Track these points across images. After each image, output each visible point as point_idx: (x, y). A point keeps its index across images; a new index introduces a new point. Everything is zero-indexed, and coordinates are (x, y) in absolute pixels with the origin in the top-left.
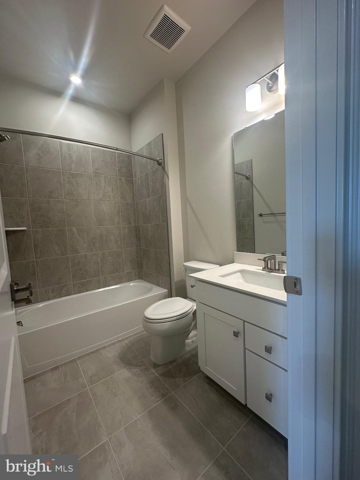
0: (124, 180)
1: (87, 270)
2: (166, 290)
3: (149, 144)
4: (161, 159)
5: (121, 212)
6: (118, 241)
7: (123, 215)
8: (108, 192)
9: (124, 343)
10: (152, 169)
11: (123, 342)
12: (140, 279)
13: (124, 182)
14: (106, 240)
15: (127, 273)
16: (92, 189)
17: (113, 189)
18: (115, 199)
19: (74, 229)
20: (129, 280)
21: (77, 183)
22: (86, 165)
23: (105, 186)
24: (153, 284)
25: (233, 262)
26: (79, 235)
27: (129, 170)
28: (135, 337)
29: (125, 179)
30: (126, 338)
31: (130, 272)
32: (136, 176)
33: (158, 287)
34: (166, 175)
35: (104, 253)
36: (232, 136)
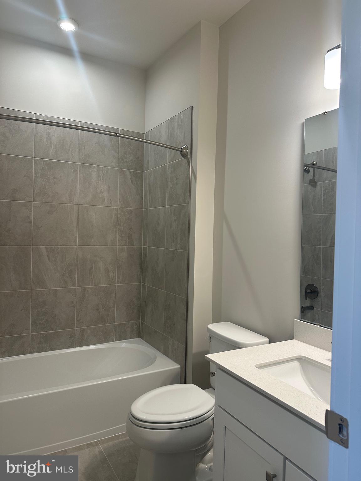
0: (128, 174)
1: (56, 316)
2: (178, 366)
3: (171, 120)
4: (187, 148)
5: (119, 225)
6: (109, 271)
7: (122, 229)
8: (101, 192)
9: (96, 450)
10: (172, 160)
11: (96, 447)
12: (138, 337)
13: (129, 176)
14: (91, 268)
15: (119, 325)
16: (77, 188)
17: (109, 187)
18: (111, 203)
19: (43, 248)
20: (121, 338)
21: (54, 178)
22: (71, 150)
23: (98, 182)
24: (158, 349)
25: (291, 337)
26: (49, 258)
27: (138, 158)
28: (116, 441)
29: (130, 172)
30: (103, 442)
31: (125, 324)
32: (148, 168)
33: (167, 357)
34: (192, 175)
35: (85, 289)
36: (303, 124)
